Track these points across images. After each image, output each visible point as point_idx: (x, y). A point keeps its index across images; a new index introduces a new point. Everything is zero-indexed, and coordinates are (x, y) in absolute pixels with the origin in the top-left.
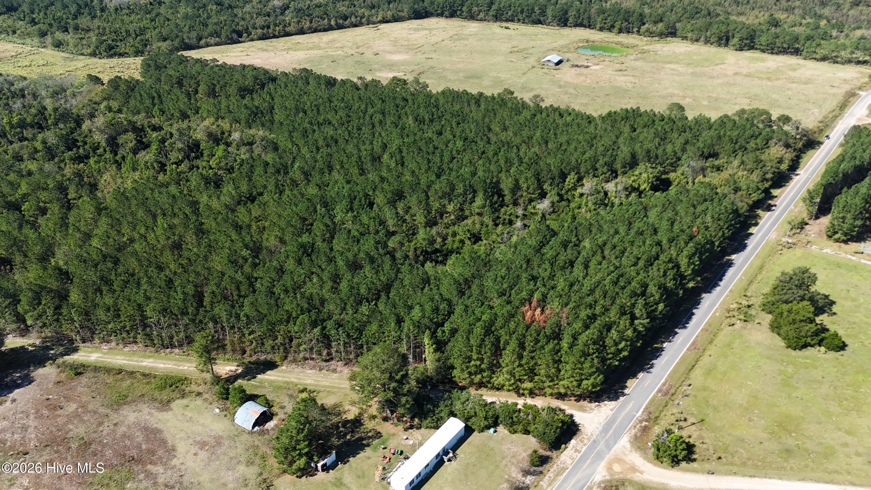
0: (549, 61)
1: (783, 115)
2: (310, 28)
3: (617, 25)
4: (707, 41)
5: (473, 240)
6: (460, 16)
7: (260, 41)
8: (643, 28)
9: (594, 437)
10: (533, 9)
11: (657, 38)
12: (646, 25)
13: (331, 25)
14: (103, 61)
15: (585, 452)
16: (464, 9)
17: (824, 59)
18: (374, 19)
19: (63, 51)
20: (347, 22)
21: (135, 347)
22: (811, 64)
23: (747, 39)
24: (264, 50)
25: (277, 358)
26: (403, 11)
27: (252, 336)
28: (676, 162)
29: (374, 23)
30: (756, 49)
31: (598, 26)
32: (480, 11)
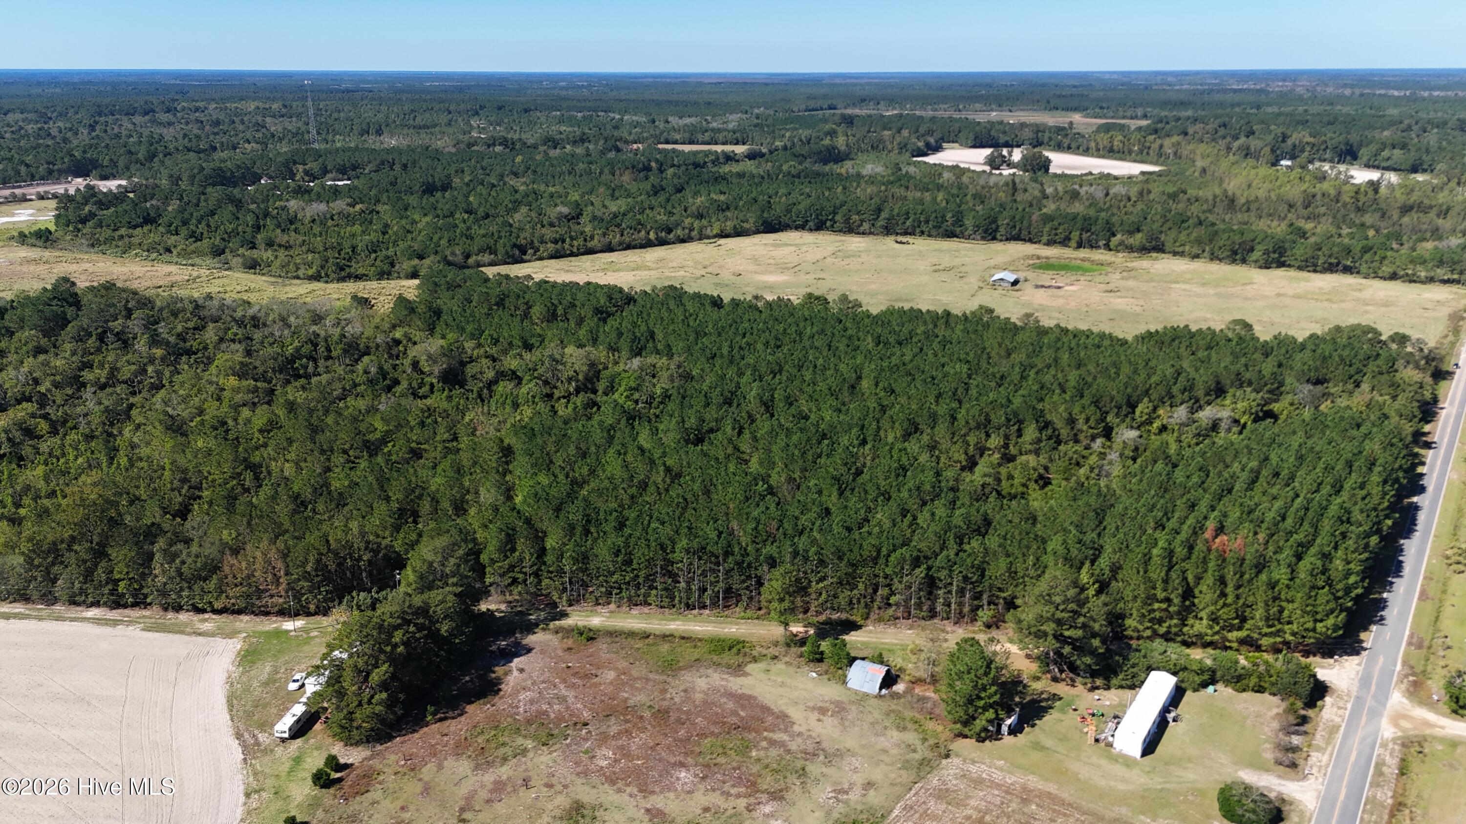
0: (1002, 279)
1: (1396, 334)
2: (620, 244)
3: (1075, 235)
4: (1213, 258)
5: (1041, 482)
6: (833, 230)
7: (553, 261)
8: (1115, 241)
9: (1354, 694)
10: (944, 216)
11: (1136, 254)
12: (1119, 236)
13: (649, 240)
14: (331, 286)
15: (1352, 709)
16: (838, 218)
17: (1393, 277)
18: (708, 231)
19: (263, 274)
20: (671, 236)
21: (646, 610)
22: (1377, 284)
23: (1274, 252)
24: (568, 271)
25: (857, 618)
26: (747, 221)
27: (821, 585)
28: (1278, 388)
29: (708, 238)
30: (1289, 266)
31: (1045, 239)
32: (862, 221)
